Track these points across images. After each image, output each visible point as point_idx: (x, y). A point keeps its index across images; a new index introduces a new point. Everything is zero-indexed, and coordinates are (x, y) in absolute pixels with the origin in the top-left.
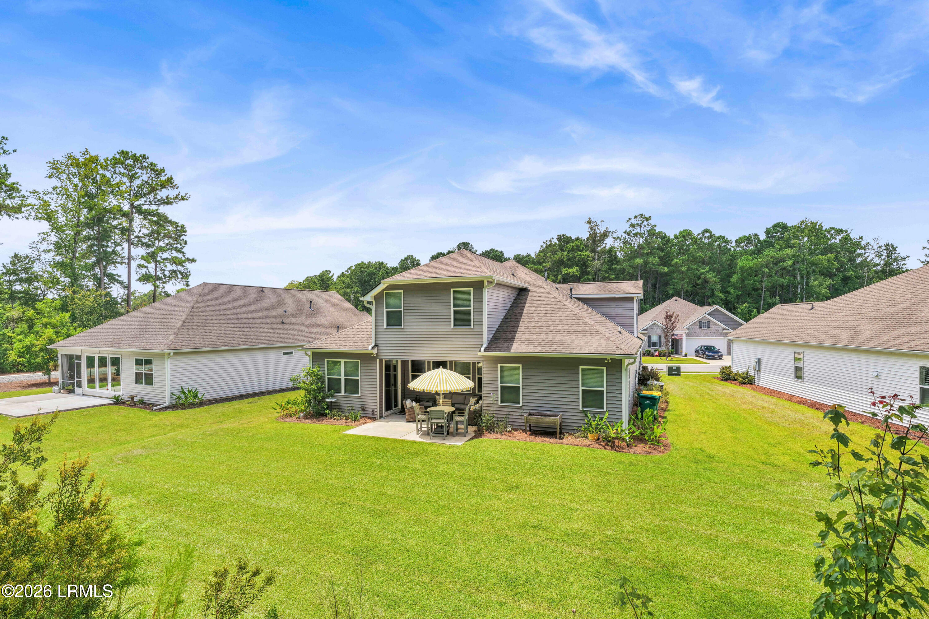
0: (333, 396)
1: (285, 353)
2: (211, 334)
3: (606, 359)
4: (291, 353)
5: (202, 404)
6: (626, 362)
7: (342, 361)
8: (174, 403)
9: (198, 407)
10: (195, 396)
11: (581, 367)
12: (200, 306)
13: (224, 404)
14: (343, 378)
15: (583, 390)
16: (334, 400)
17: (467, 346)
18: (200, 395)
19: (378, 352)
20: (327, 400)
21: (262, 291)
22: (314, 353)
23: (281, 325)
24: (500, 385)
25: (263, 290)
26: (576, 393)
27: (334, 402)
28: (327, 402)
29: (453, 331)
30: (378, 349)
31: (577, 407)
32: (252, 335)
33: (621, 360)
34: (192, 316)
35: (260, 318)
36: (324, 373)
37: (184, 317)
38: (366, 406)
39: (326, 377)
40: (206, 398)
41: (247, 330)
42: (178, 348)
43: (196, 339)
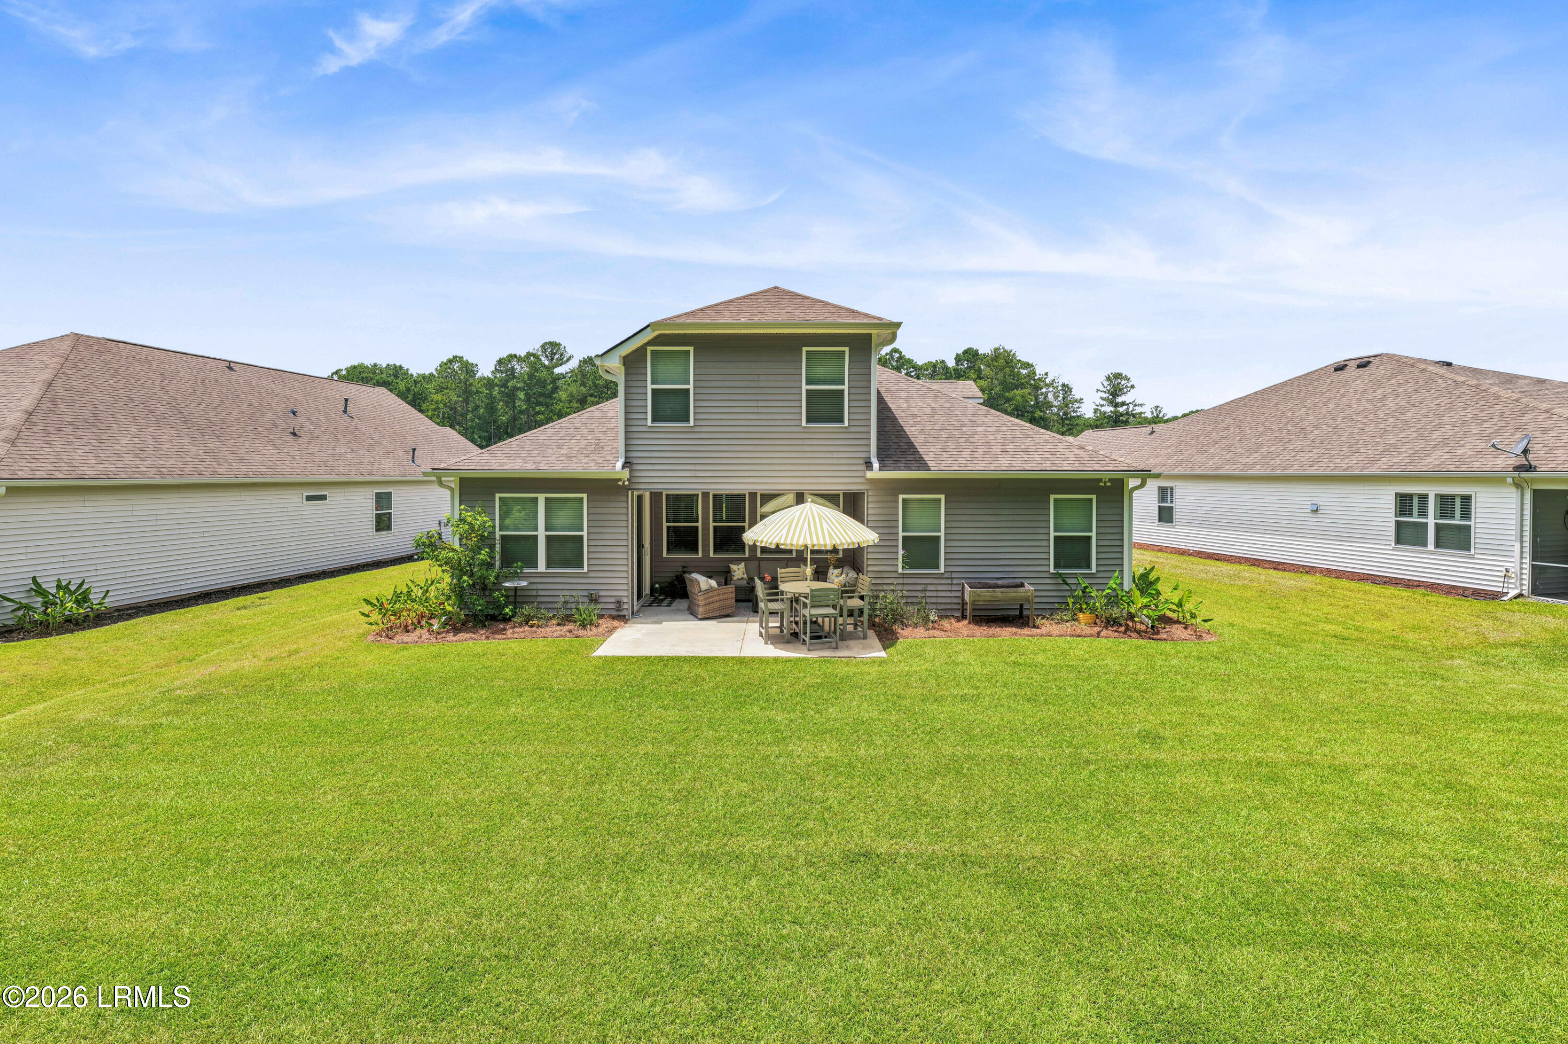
0: (516, 576)
1: (309, 498)
2: (117, 447)
3: (1100, 480)
4: (323, 498)
5: (101, 619)
6: (1133, 483)
7: (541, 498)
8: (10, 623)
9: (89, 628)
10: (83, 599)
11: (1052, 497)
12: (74, 383)
13: (170, 615)
14: (541, 534)
15: (1056, 537)
16: (524, 584)
17: (835, 461)
18: (95, 598)
19: (631, 476)
20: (507, 584)
21: (230, 368)
22: (463, 481)
23: (291, 440)
24: (901, 534)
25: (230, 366)
26: (1045, 543)
27: (523, 589)
28: (507, 589)
29: (805, 431)
30: (631, 471)
31: (1045, 569)
32: (230, 457)
33: (1123, 480)
34: (53, 401)
35: (238, 420)
36: (494, 527)
37: (27, 403)
38: (602, 593)
39: (498, 533)
40: (110, 602)
41: (212, 444)
42: (21, 474)
43: (75, 456)
